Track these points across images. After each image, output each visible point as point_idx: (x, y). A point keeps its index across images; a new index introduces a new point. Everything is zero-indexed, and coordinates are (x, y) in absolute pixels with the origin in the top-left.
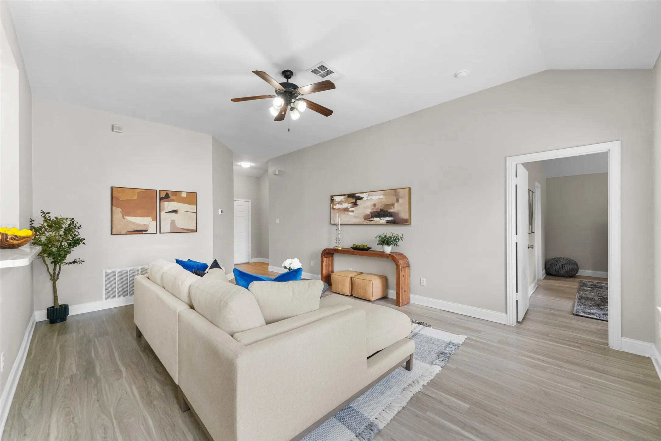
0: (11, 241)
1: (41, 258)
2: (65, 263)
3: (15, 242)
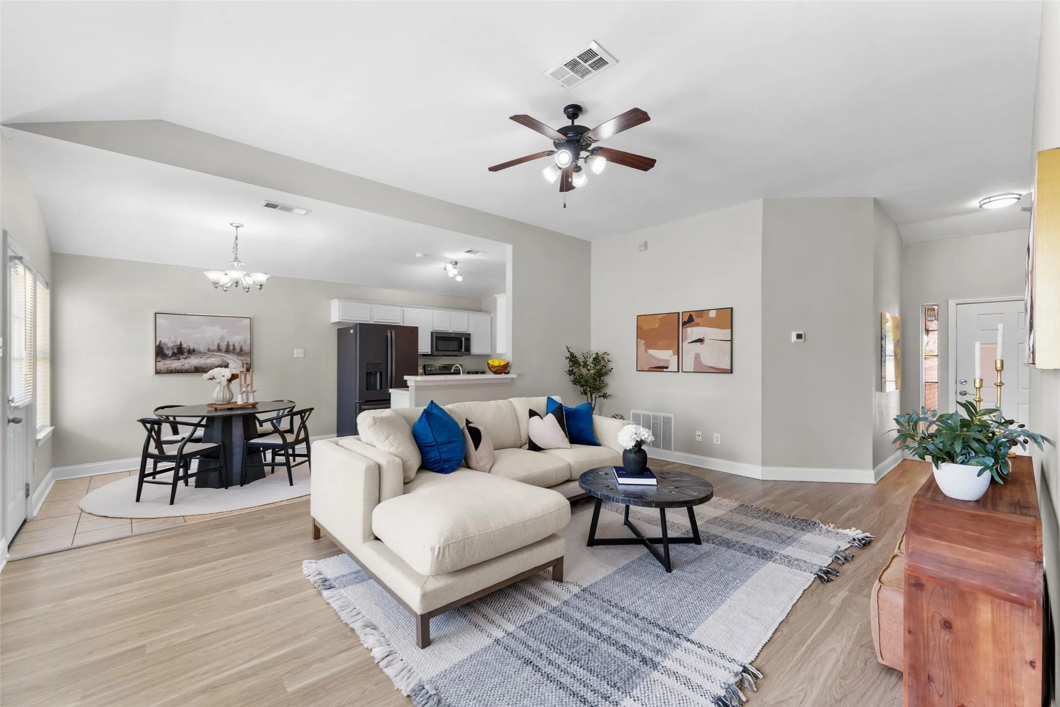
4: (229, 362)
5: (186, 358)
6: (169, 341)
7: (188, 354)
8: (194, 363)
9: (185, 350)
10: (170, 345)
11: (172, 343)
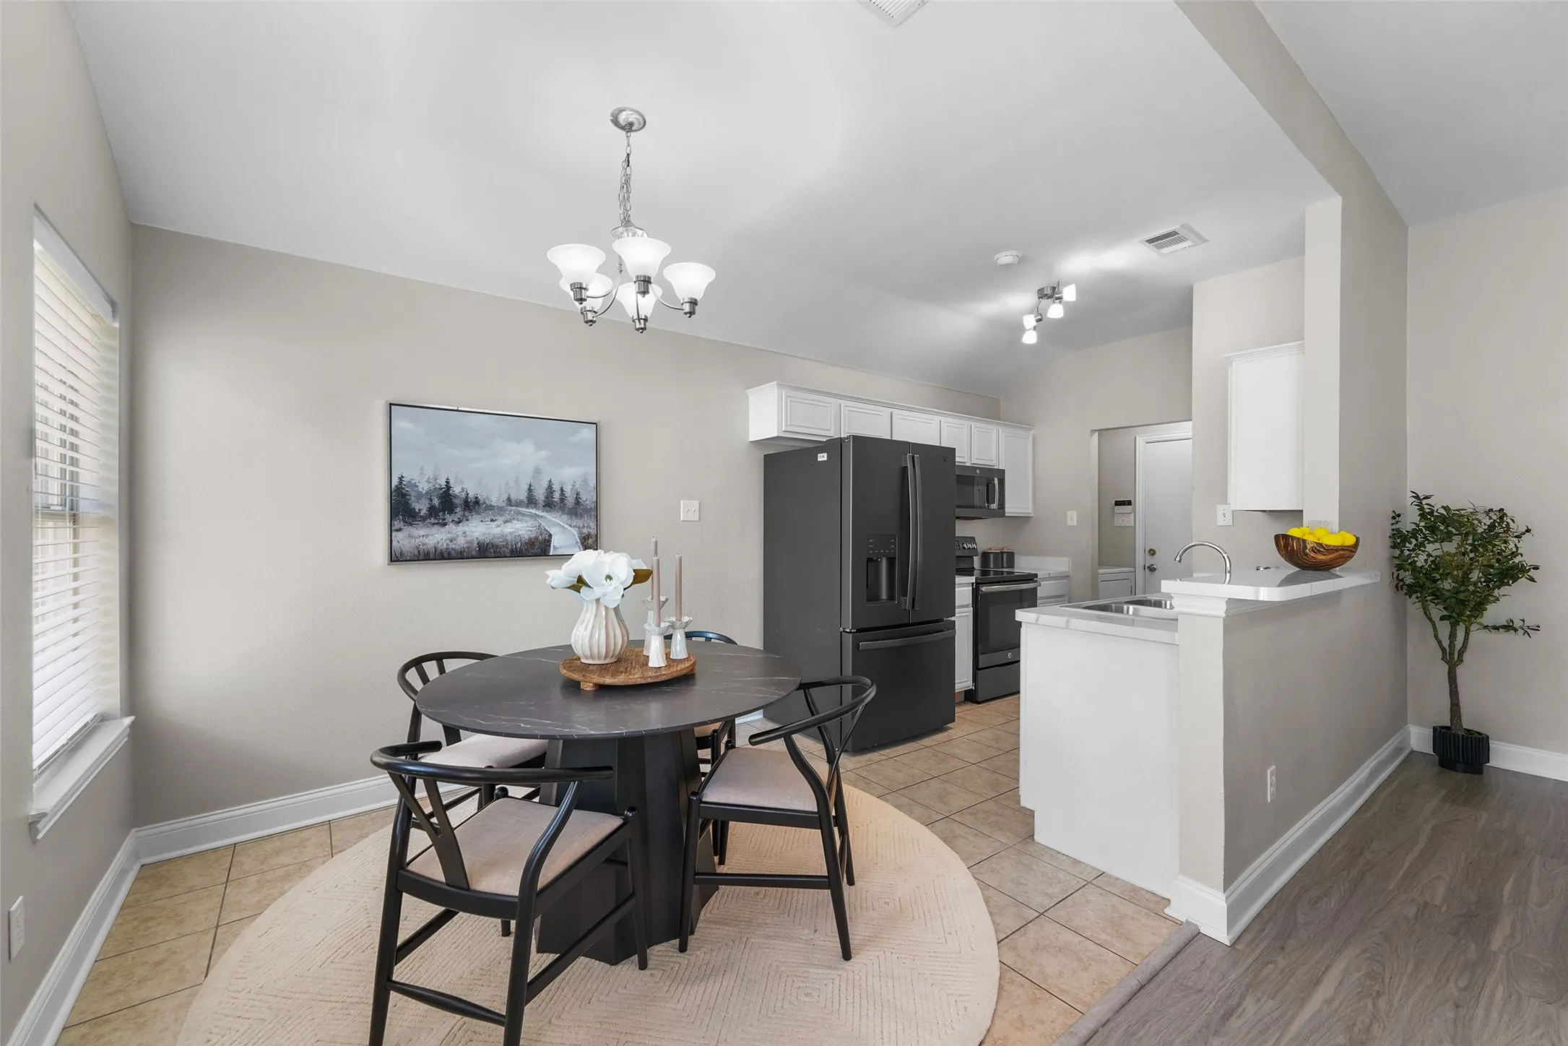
0: (1312, 554)
1: (1420, 603)
2: (1481, 624)
3: (1320, 557)
4: (552, 530)
5: (460, 522)
6: (423, 476)
7: (464, 510)
8: (476, 535)
9: (457, 501)
10: (424, 487)
11: (428, 481)
